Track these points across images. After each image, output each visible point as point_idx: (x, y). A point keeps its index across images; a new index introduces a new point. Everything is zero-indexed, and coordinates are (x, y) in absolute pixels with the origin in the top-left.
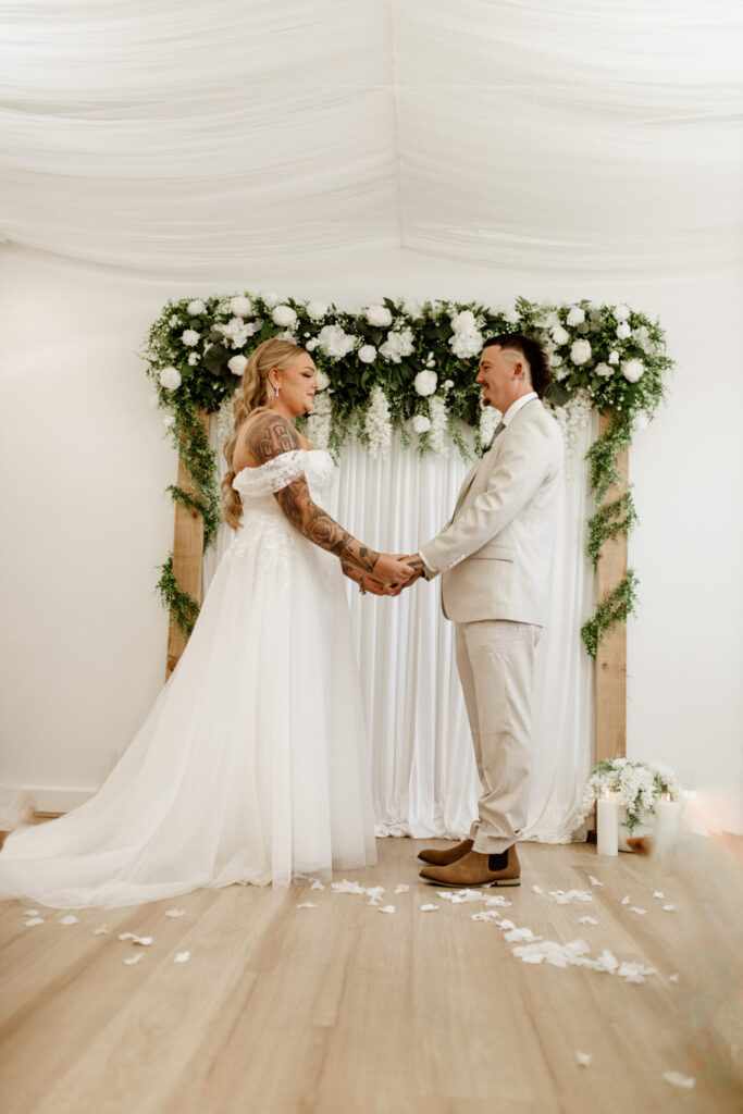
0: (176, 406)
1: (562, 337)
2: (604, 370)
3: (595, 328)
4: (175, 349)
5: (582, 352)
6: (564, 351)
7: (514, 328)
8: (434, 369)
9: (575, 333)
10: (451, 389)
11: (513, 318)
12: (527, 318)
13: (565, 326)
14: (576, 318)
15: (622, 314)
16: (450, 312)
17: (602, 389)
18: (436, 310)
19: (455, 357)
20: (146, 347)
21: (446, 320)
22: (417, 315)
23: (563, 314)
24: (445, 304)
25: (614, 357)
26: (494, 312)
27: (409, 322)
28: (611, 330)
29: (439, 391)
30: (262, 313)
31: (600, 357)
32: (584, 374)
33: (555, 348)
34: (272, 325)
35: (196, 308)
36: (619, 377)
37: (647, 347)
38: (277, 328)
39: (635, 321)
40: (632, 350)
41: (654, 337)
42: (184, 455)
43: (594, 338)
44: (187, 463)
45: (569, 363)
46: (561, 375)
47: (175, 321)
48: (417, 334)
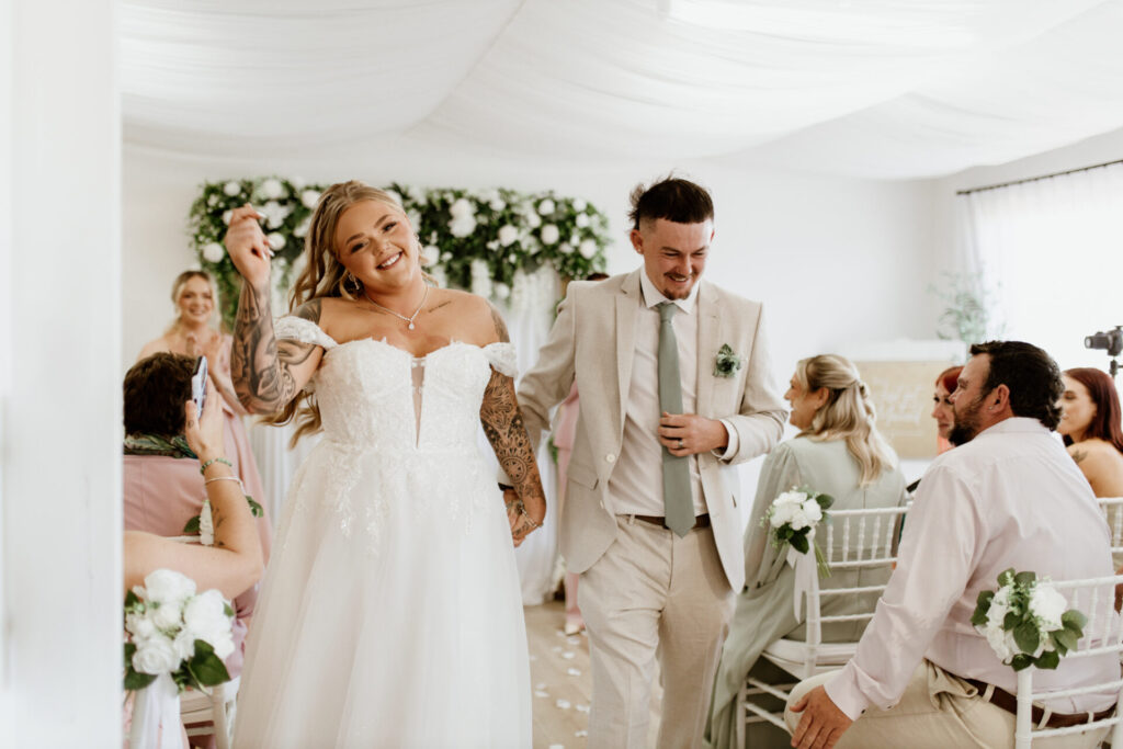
0: (219, 276)
1: (535, 222)
2: (566, 249)
3: (561, 217)
4: (216, 226)
5: (551, 234)
6: (537, 233)
7: (499, 215)
8: (438, 244)
9: (546, 220)
10: (450, 261)
11: (498, 205)
12: (508, 206)
13: (538, 213)
14: (547, 208)
15: (579, 206)
16: (450, 198)
17: (564, 262)
18: (436, 197)
19: (452, 236)
20: (188, 222)
21: (445, 205)
22: (422, 201)
23: (537, 204)
24: (443, 192)
25: (575, 240)
26: (483, 200)
27: (415, 206)
28: (572, 218)
29: (440, 262)
30: (291, 197)
31: (565, 238)
32: (550, 251)
33: (529, 230)
34: (301, 209)
35: (232, 189)
36: (577, 254)
37: (597, 231)
38: (306, 211)
39: (590, 211)
40: (588, 234)
41: (603, 224)
42: (226, 317)
43: (560, 224)
44: (228, 322)
45: (540, 241)
46: (534, 250)
47: (213, 200)
48: (424, 217)
